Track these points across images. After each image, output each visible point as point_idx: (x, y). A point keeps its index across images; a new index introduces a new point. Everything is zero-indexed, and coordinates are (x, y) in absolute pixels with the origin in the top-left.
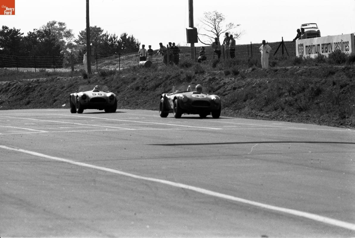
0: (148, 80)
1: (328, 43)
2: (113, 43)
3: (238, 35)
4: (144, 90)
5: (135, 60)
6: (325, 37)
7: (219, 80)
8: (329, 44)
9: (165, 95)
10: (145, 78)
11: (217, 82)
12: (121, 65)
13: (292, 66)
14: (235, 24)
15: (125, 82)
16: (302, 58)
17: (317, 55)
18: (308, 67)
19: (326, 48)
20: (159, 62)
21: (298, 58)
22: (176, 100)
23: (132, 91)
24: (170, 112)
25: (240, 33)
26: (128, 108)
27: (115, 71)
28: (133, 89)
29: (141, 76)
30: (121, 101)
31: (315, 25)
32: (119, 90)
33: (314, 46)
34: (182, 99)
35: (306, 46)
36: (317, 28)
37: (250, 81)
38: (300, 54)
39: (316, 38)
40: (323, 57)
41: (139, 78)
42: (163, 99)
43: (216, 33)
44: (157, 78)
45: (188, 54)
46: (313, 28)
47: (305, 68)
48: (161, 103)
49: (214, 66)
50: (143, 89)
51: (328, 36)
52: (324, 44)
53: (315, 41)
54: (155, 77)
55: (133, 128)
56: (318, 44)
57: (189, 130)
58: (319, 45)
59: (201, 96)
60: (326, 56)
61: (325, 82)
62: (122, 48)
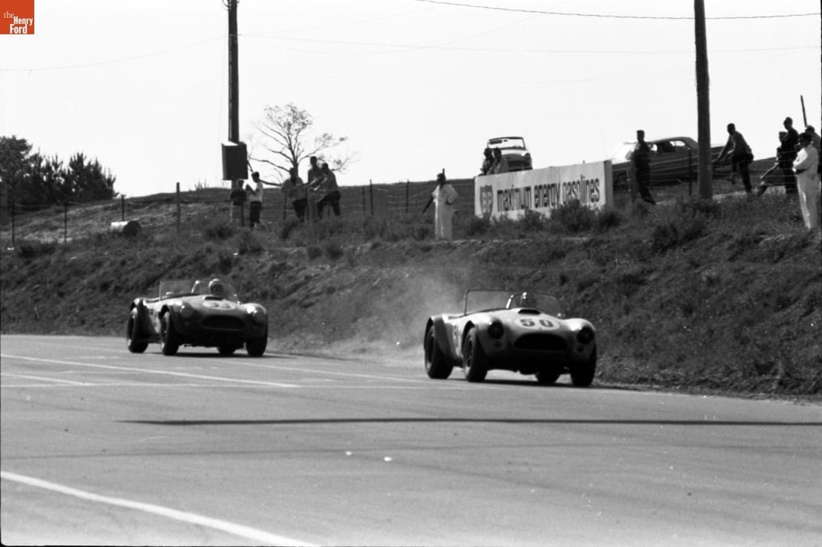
0: (129, 268)
1: (550, 183)
2: (53, 178)
3: (343, 161)
4: (120, 291)
5: (103, 220)
6: (543, 171)
7: (296, 269)
8: (553, 185)
9: (141, 303)
10: (123, 263)
11: (290, 273)
12: (69, 231)
13: (465, 238)
14: (336, 138)
15: (78, 271)
16: (489, 219)
17: (522, 212)
18: (502, 241)
19: (545, 196)
20: (158, 224)
21: (481, 219)
22: (167, 315)
23: (91, 293)
24: (152, 342)
25: (346, 158)
26: (83, 332)
27: (55, 243)
28: (94, 288)
29: (112, 258)
30: (64, 315)
31: (521, 140)
32: (62, 289)
33: (517, 190)
34: (181, 311)
35: (500, 192)
36: (524, 149)
37: (367, 272)
38: (485, 211)
39: (523, 173)
40: (538, 217)
41: (108, 263)
42: (135, 310)
43: (291, 156)
44: (151, 263)
45: (226, 205)
46: (514, 148)
47: (497, 243)
48: (131, 321)
49: (285, 235)
50: (117, 289)
51: (551, 167)
52: (540, 187)
53: (521, 179)
54: (146, 261)
55: (89, 382)
56: (527, 185)
57: (220, 388)
58: (528, 189)
59: (224, 305)
60: (543, 216)
61: (540, 276)
62: (74, 190)
